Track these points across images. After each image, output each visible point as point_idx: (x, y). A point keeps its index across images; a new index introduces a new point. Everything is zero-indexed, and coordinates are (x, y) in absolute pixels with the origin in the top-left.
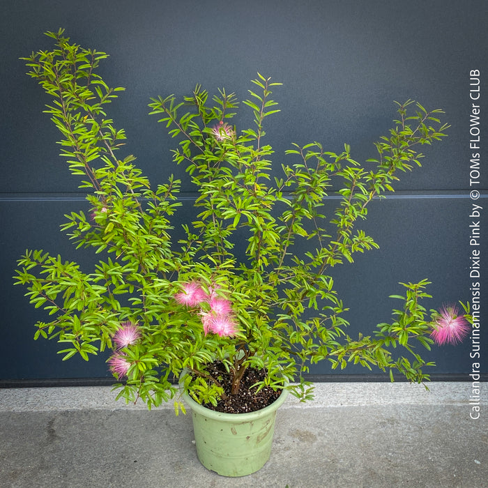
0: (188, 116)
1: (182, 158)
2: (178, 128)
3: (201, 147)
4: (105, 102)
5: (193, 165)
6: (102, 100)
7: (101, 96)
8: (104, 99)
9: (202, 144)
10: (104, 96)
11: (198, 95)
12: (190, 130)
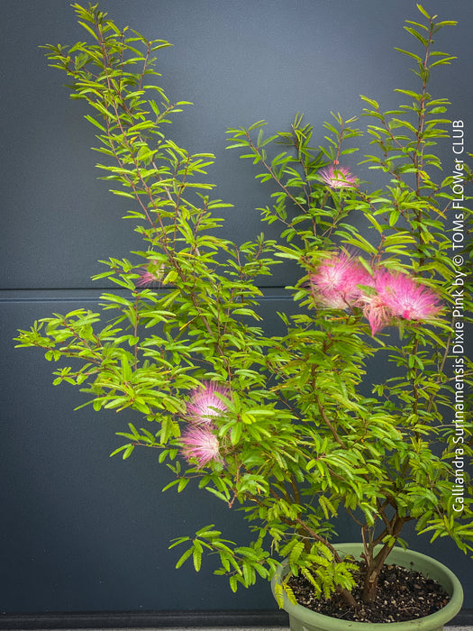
0: (283, 157)
1: (274, 218)
2: (269, 172)
3: (302, 205)
4: (163, 121)
5: (291, 230)
6: (159, 118)
7: (156, 111)
8: (161, 117)
9: (304, 202)
10: (161, 113)
11: (298, 129)
12: (286, 177)
